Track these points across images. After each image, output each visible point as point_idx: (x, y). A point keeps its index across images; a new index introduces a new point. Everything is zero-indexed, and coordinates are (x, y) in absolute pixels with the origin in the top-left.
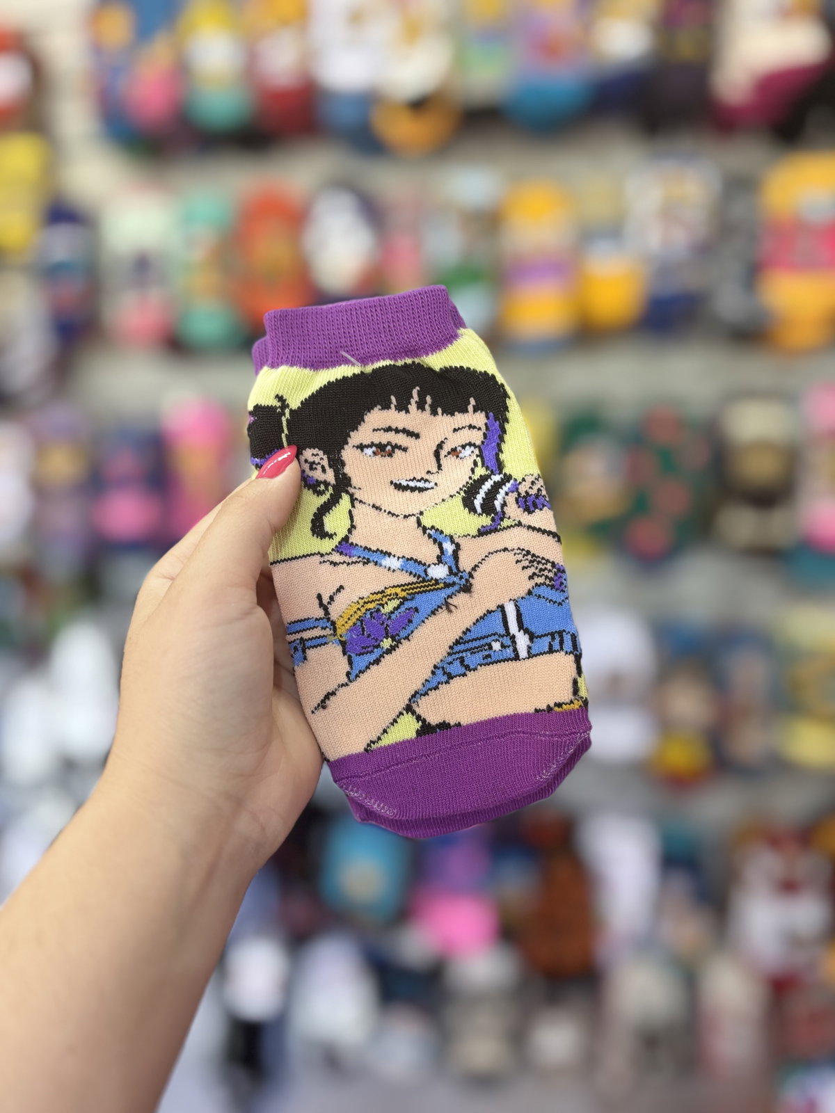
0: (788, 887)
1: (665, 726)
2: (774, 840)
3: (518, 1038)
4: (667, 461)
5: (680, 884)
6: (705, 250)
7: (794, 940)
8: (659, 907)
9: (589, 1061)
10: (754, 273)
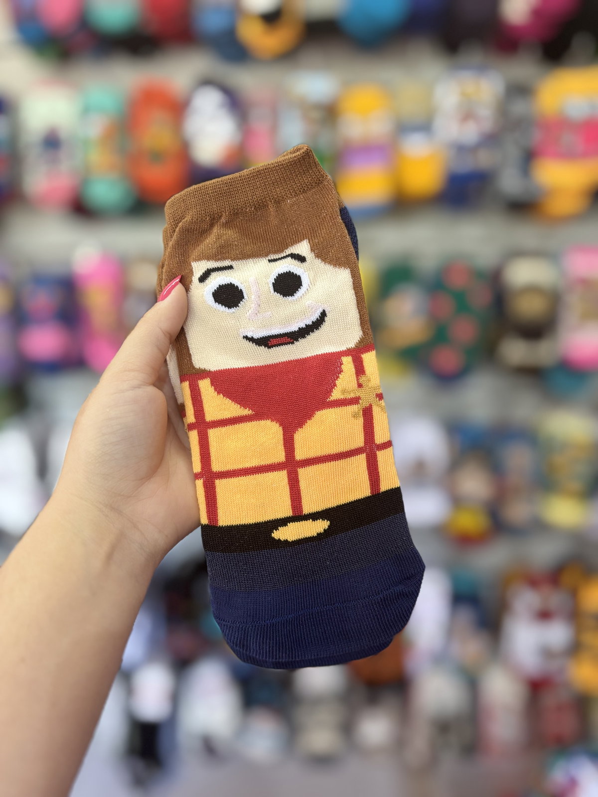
0: (544, 615)
1: (457, 501)
2: (533, 582)
3: (347, 729)
4: (461, 301)
5: (466, 616)
6: (491, 140)
7: (547, 653)
8: (450, 631)
9: (399, 744)
10: (529, 157)
